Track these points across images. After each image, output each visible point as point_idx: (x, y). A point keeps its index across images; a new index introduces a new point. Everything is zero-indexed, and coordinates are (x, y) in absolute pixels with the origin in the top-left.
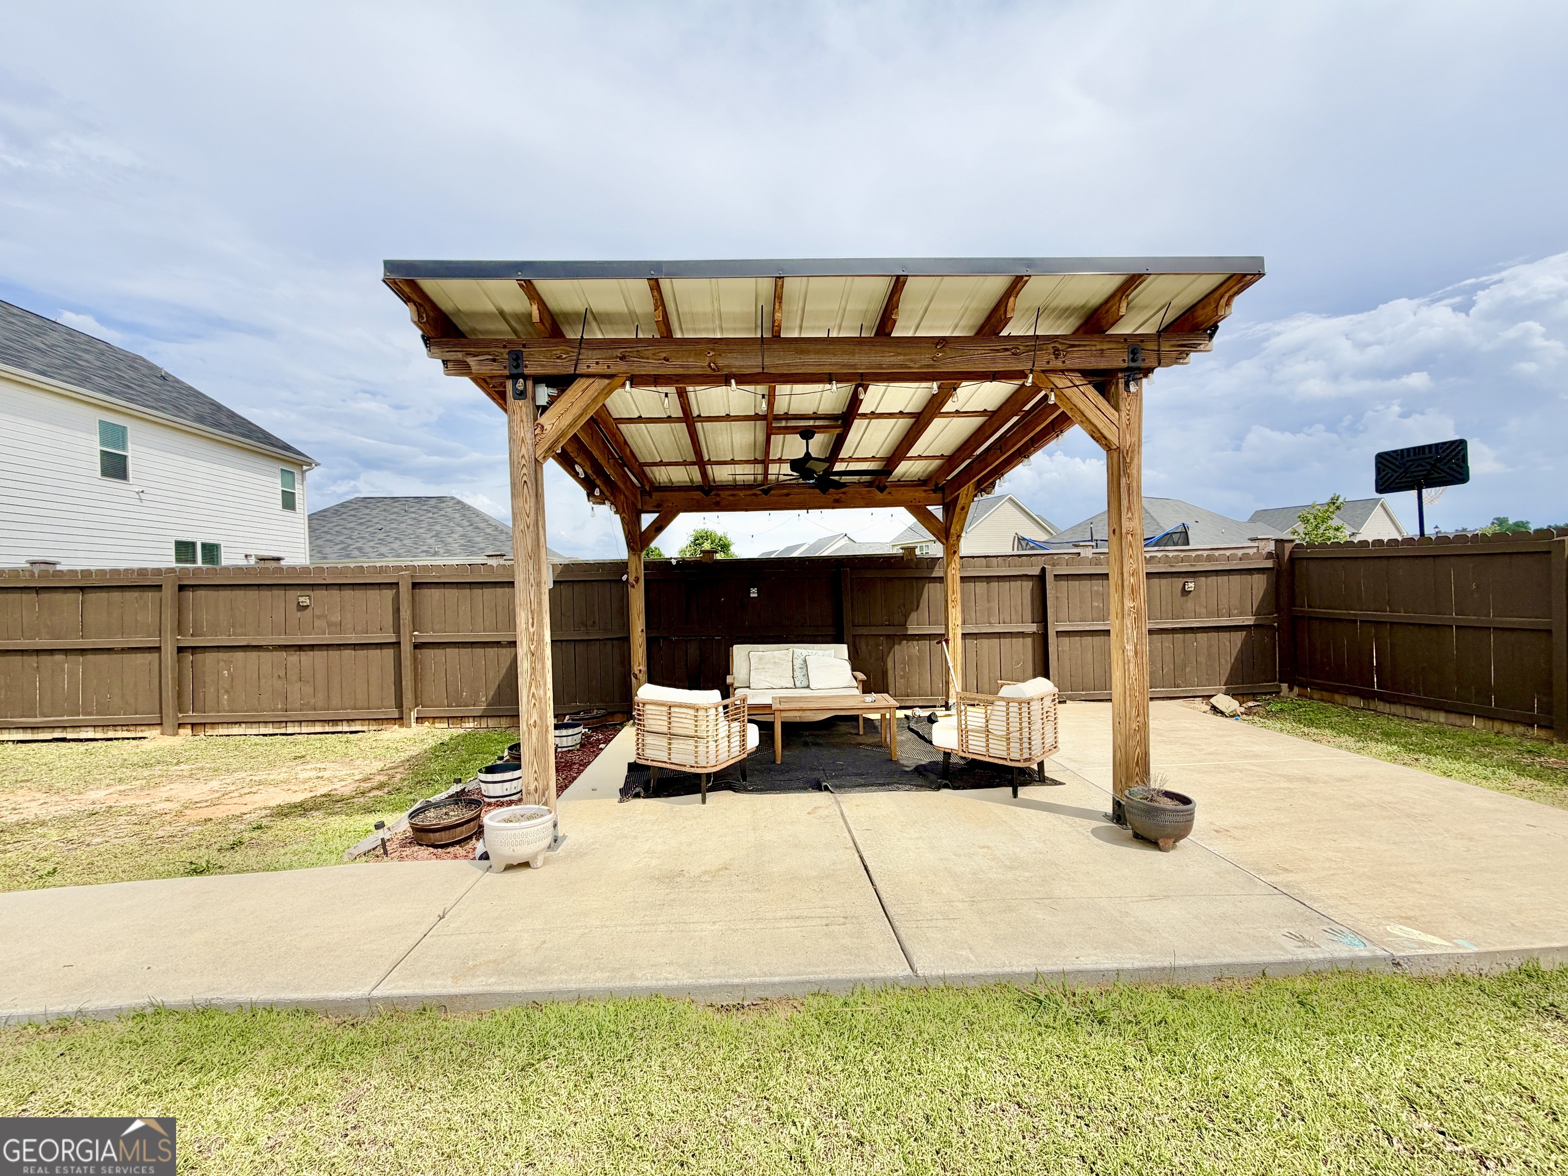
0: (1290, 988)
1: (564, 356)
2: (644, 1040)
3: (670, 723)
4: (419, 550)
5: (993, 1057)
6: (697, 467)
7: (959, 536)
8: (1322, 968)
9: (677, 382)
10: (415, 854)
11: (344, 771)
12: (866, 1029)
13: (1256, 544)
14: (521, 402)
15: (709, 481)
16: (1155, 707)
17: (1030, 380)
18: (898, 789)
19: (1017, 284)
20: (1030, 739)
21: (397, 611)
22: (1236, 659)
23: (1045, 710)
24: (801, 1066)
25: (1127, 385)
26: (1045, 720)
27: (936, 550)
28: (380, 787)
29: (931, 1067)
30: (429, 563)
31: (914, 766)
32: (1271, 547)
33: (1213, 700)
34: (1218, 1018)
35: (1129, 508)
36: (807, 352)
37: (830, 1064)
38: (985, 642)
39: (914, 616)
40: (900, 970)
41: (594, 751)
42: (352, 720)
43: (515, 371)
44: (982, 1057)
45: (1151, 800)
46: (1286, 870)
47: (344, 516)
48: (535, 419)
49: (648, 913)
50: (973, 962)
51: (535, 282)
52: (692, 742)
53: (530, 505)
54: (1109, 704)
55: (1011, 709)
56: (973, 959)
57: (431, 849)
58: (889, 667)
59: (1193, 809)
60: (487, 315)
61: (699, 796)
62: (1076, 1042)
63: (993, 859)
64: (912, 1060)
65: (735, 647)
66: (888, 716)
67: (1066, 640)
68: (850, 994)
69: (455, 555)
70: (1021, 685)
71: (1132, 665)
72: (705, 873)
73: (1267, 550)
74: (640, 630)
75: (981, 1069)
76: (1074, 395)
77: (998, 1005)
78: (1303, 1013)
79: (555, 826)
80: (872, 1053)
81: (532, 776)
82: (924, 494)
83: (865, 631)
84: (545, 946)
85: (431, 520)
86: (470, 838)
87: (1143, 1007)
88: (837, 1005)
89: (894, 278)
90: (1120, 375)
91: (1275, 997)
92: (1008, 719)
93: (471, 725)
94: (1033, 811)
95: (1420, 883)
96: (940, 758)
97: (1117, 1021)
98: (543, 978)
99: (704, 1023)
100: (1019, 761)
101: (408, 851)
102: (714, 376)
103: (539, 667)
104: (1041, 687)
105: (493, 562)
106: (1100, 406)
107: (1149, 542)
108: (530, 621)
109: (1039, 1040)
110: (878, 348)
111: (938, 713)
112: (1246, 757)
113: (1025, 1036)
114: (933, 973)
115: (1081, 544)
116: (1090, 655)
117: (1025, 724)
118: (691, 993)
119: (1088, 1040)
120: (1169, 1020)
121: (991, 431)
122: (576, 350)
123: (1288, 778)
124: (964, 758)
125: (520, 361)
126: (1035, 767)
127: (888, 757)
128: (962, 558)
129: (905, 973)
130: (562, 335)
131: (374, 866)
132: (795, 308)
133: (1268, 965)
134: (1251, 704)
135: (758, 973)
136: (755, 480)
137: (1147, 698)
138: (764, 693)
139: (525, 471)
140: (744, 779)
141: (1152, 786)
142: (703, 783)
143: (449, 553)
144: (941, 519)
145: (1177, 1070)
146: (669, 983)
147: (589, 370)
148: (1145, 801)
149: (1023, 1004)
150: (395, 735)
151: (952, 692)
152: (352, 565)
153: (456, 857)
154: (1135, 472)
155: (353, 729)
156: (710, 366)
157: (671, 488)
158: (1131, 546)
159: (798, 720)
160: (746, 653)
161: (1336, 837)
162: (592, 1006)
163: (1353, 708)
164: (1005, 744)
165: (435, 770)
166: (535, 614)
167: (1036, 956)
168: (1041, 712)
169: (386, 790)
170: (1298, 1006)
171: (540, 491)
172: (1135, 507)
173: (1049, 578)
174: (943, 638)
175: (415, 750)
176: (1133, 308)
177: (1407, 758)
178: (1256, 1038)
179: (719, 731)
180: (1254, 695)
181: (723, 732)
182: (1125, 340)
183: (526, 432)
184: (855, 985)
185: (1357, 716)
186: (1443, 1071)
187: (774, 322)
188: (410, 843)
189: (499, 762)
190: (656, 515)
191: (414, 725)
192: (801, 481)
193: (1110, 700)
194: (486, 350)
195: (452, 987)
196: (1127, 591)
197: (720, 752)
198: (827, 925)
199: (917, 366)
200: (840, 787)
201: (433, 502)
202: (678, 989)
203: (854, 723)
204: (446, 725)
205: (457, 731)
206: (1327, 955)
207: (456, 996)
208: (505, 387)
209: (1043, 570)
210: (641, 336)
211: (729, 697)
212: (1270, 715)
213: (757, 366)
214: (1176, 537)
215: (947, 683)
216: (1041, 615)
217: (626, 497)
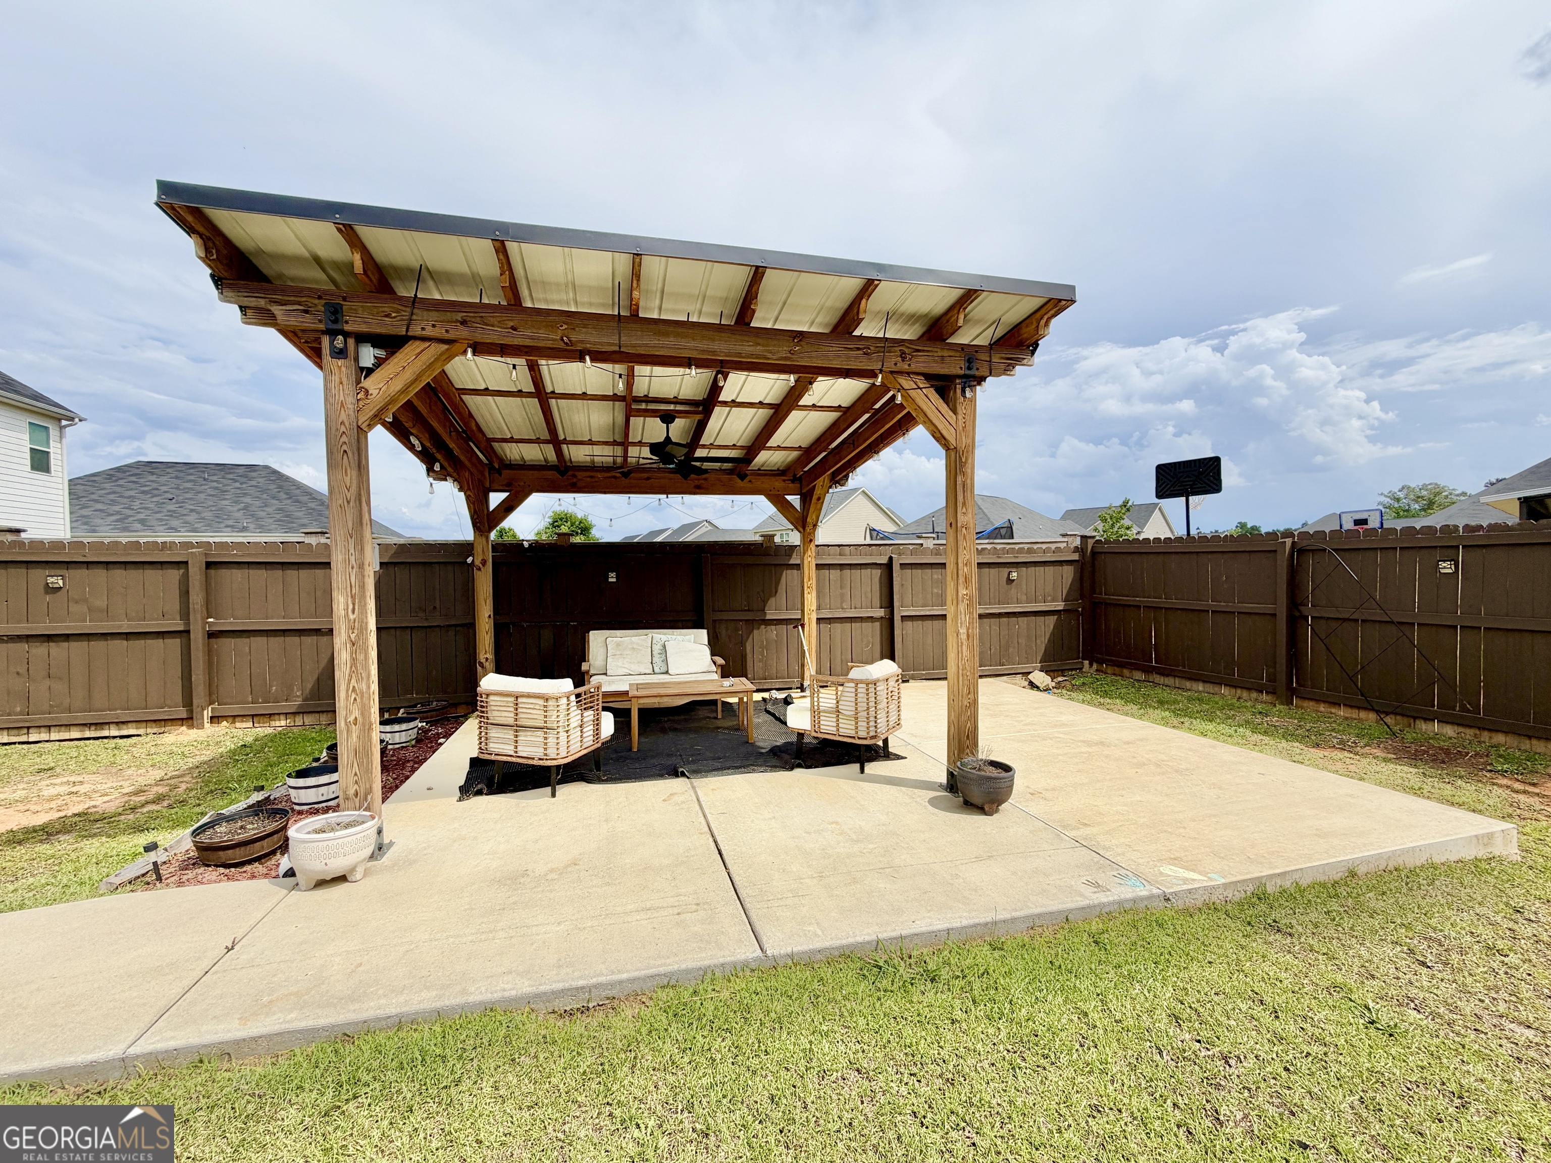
0: (1087, 930)
1: (394, 315)
2: (475, 1060)
3: (517, 714)
4: (222, 525)
5: (836, 1028)
6: (551, 446)
7: (815, 526)
8: (1112, 909)
9: (527, 354)
10: (200, 877)
11: (108, 784)
12: (715, 1016)
13: (1065, 539)
14: (340, 362)
15: (565, 462)
16: (985, 685)
17: (879, 380)
18: (754, 771)
19: (868, 287)
20: (876, 717)
21: (185, 594)
22: (1049, 641)
23: (890, 689)
24: (646, 1064)
25: (963, 391)
26: (890, 699)
27: (795, 538)
28: (158, 799)
29: (777, 1046)
30: (229, 540)
31: (769, 747)
32: (1077, 542)
33: (1030, 677)
34: (1031, 964)
35: (964, 504)
36: (666, 334)
37: (677, 1058)
38: (838, 626)
39: (772, 602)
40: (750, 952)
41: (432, 747)
42: (123, 723)
43: (335, 327)
44: (825, 1028)
45: (979, 770)
46: (1085, 825)
47: (121, 482)
48: (358, 382)
49: (485, 920)
50: (819, 936)
51: (356, 227)
52: (540, 733)
53: (350, 479)
54: (945, 683)
55: (859, 690)
56: (820, 933)
57: (222, 870)
58: (748, 651)
59: (1013, 776)
60: (296, 259)
61: (549, 789)
62: (911, 1002)
63: (841, 834)
64: (759, 1042)
65: (591, 632)
66: (745, 699)
67: (909, 624)
68: (700, 982)
69: (269, 531)
70: (869, 667)
71: (964, 648)
72: (552, 871)
73: (1074, 545)
74: (487, 615)
75: (824, 1041)
76: (917, 395)
77: (841, 975)
78: (1097, 951)
79: (380, 832)
80: (720, 1040)
81: (351, 779)
82: (783, 484)
83: (725, 616)
84: (361, 969)
85: (239, 491)
86: (273, 852)
87: (969, 961)
88: (686, 996)
89: (754, 268)
90: (958, 381)
91: (1076, 940)
92: (856, 700)
93: (283, 723)
94: (878, 785)
95: (1185, 828)
96: (794, 739)
97: (947, 977)
98: (357, 1006)
99: (543, 1032)
100: (866, 739)
101: (190, 874)
102: (566, 350)
103: (361, 657)
104: (886, 668)
105: (313, 540)
106: (940, 408)
107: (980, 535)
108: (351, 607)
109: (878, 1005)
110: (738, 337)
111: (793, 695)
112: (1056, 726)
113: (866, 1003)
114: (782, 952)
115: (924, 535)
116: (930, 637)
117: (872, 704)
118: (530, 1002)
119: (921, 998)
120: (991, 972)
121: (845, 426)
122: (409, 309)
123: (1088, 743)
124: (817, 738)
125: (339, 316)
126: (880, 743)
127: (745, 739)
128: (817, 546)
129: (755, 955)
130: (391, 291)
131: (142, 897)
132: (655, 288)
133: (1071, 911)
134: (1060, 679)
135: (605, 972)
136: (614, 462)
137: (977, 675)
138: (620, 680)
139: (344, 439)
140: (598, 769)
141: (980, 757)
142: (553, 777)
143: (263, 529)
144: (798, 508)
145: (996, 1016)
146: (507, 994)
147: (424, 333)
148: (973, 771)
149: (865, 972)
150: (181, 738)
151: (807, 675)
152: (124, 540)
153: (253, 877)
154: (969, 471)
155: (125, 732)
156: (562, 340)
157: (523, 467)
158: (965, 538)
159: (657, 706)
160: (604, 639)
161: (1124, 792)
162: (416, 1030)
163: (1138, 681)
164: (853, 723)
165: (232, 777)
166: (357, 599)
167: (877, 924)
168: (886, 691)
169: (165, 804)
170: (1093, 945)
171: (364, 462)
172: (969, 503)
173: (896, 567)
174: (799, 623)
175: (206, 755)
176: (969, 320)
177: (1175, 721)
178: (1061, 978)
179: (571, 721)
180: (1063, 671)
181: (575, 721)
182: (963, 349)
183: (346, 395)
184: (705, 973)
185: (1140, 688)
186: (1199, 988)
187: (632, 300)
188: (194, 864)
189: (314, 764)
190: (507, 494)
191: (207, 725)
192: (662, 466)
193: (945, 679)
194: (297, 299)
195: (239, 1030)
196: (961, 579)
197: (571, 743)
198: (679, 914)
199: (774, 357)
200: (697, 772)
201: (241, 471)
202: (517, 1000)
203: (714, 707)
204: (250, 724)
205: (264, 730)
206: (1116, 898)
207: (244, 1040)
208: (320, 343)
209: (891, 558)
210: (485, 301)
211: (583, 685)
212: (1074, 688)
213: (613, 344)
214: (1003, 531)
215: (803, 665)
216: (888, 602)
217: (471, 473)
